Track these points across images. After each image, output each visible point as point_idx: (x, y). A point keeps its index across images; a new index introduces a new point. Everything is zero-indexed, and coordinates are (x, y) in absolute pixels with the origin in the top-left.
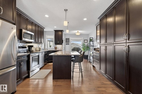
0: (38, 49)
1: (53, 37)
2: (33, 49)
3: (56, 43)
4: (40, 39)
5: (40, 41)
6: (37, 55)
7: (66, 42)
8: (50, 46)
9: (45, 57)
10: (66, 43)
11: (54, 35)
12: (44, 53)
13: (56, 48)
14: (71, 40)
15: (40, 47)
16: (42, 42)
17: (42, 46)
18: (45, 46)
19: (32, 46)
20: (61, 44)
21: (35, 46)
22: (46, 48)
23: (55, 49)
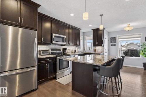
0: (73, 51)
2: (67, 51)
3: (95, 45)
7: (111, 43)
8: (89, 48)
13: (95, 50)
14: (119, 39)
19: (66, 49)
21: (68, 48)
23: (94, 52)
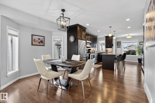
0: (93, 51)
1: (104, 42)
2: (91, 51)
3: (107, 47)
4: (95, 45)
5: (94, 46)
6: (93, 54)
8: (102, 49)
9: (98, 57)
10: (117, 46)
11: (105, 40)
12: (97, 54)
15: (94, 50)
16: (96, 46)
17: (96, 49)
18: (98, 49)
19: (90, 50)
20: (111, 48)
21: (92, 49)
22: (99, 50)
23: (106, 52)
